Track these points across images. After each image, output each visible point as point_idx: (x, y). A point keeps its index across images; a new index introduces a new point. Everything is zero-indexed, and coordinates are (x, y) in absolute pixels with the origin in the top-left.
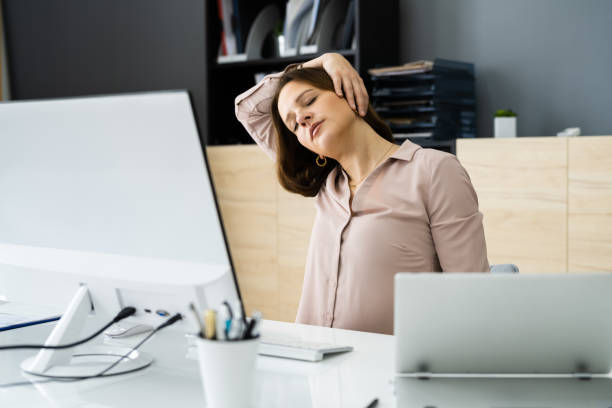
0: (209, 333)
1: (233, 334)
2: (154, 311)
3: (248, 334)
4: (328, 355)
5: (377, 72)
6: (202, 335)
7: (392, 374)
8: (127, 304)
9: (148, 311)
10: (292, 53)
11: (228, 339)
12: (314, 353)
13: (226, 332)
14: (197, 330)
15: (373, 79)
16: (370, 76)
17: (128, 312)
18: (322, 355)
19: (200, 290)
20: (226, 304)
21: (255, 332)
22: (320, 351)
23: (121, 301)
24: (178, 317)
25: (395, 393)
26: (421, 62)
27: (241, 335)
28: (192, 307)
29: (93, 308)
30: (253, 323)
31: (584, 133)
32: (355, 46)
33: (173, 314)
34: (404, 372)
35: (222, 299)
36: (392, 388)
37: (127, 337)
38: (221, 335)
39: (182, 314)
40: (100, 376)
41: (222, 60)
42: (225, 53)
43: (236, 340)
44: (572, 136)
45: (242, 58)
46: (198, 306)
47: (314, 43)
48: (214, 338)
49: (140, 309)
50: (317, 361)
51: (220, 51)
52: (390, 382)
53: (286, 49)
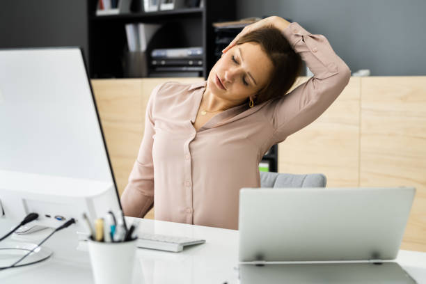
0: (99, 237)
1: (117, 237)
2: (53, 216)
3: (129, 237)
4: (187, 247)
5: (219, 26)
6: (92, 238)
7: (236, 262)
8: (31, 211)
9: (48, 216)
10: (154, 9)
11: (113, 241)
12: (177, 245)
13: (112, 235)
14: (89, 233)
15: (217, 30)
16: (214, 28)
17: (32, 217)
18: (182, 248)
19: (89, 201)
20: (111, 213)
21: (134, 235)
22: (181, 244)
23: (26, 208)
24: (72, 221)
25: (239, 278)
26: (252, 18)
27: (123, 238)
28: (85, 216)
29: (4, 214)
30: (133, 228)
31: (372, 74)
32: (202, 5)
33: (68, 219)
34: (245, 261)
35: (108, 210)
36: (237, 273)
37: (30, 233)
38: (108, 238)
39: (76, 219)
40: (13, 266)
41: (100, 13)
42: (102, 8)
43: (119, 242)
44: (364, 76)
45: (116, 12)
46: (89, 215)
47: (171, 2)
48: (102, 241)
49: (42, 214)
50: (179, 252)
51: (99, 6)
52: (235, 269)
53: (149, 6)
